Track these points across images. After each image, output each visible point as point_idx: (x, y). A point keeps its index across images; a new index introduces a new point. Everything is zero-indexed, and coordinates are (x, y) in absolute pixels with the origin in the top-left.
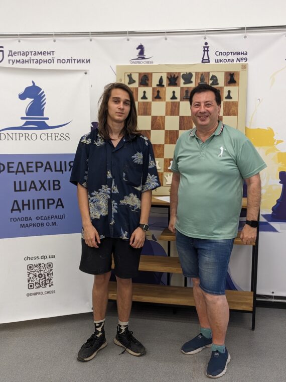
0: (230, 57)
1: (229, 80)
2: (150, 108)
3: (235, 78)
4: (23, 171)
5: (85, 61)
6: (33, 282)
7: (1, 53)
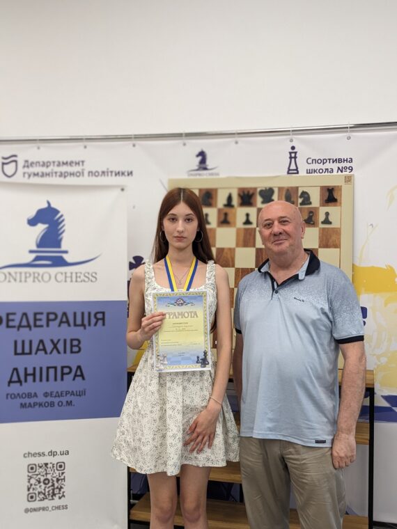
0: (328, 166)
1: (326, 198)
2: (215, 238)
3: (336, 195)
4: (29, 326)
6: (34, 491)
7: (14, 164)
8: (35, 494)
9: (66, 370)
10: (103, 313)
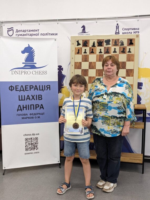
0: (130, 31)
2: (89, 58)
3: (133, 42)
4: (23, 90)
5: (55, 34)
6: (28, 147)
7: (12, 31)
9: (37, 106)
10: (50, 86)
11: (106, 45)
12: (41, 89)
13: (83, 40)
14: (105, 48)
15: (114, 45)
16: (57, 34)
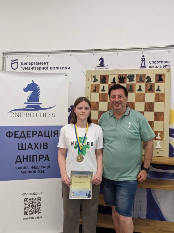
0: (159, 64)
1: (158, 79)
2: (107, 97)
3: (162, 78)
4: (24, 137)
5: (67, 68)
6: (27, 210)
7: (17, 63)
8: (28, 211)
9: (41, 157)
10: (58, 131)
11: (129, 81)
12: (47, 135)
13: (101, 76)
14: (127, 85)
15: (139, 82)
16: (70, 67)
